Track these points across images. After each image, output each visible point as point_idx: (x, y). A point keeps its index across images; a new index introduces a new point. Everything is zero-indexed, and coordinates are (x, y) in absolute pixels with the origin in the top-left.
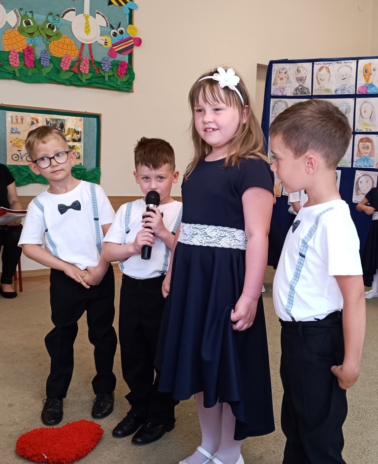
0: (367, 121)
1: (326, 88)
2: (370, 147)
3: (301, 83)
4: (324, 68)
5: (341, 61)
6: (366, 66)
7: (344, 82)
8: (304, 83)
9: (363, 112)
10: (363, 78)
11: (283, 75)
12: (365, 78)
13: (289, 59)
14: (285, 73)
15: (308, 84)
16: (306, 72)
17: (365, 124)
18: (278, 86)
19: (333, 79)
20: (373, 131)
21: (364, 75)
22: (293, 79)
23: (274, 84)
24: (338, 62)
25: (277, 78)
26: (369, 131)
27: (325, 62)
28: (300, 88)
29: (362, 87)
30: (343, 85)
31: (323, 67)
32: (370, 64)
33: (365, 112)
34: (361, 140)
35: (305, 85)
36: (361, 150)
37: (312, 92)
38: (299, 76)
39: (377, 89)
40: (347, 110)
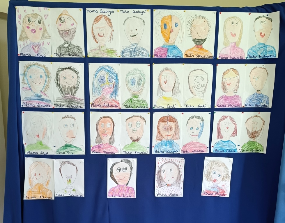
1: (108, 47)
2: (174, 128)
3: (68, 39)
4: (103, 19)
5: (127, 10)
6: (164, 18)
7: (134, 41)
8: (72, 39)
9: (162, 83)
10: (161, 36)
12: (164, 36)
15: (78, 41)
19: (117, 35)
21: (162, 32)
24: (124, 10)
26: (171, 107)
27: (104, 10)
28: (66, 45)
29: (160, 49)
30: (133, 45)
31: (101, 16)
32: (171, 16)
33: (165, 83)
34: (162, 120)
35: (74, 42)
37: (86, 53)
38: (64, 27)
39: (180, 52)
40: (140, 79)
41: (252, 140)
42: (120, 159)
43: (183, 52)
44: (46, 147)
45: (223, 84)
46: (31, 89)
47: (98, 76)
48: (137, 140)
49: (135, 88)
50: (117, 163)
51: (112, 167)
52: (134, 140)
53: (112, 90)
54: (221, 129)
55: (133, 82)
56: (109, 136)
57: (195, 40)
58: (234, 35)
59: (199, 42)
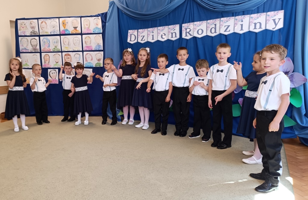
0: (67, 46)
1: (46, 31)
2: (70, 58)
3: (33, 29)
4: (44, 23)
6: (63, 21)
8: (34, 29)
9: (64, 42)
10: (63, 26)
11: (23, 26)
12: (64, 27)
13: (26, 18)
14: (25, 25)
15: (36, 30)
16: (35, 24)
17: (66, 48)
18: (22, 31)
19: (48, 27)
20: (70, 50)
21: (63, 25)
22: (29, 27)
23: (20, 30)
24: (50, 19)
25: (21, 27)
26: (68, 51)
27: (44, 19)
28: (33, 31)
29: (63, 31)
30: (54, 30)
31: (43, 21)
32: (65, 20)
33: (65, 42)
34: (65, 55)
36: (66, 59)
37: (39, 34)
38: (32, 26)
39: (69, 32)
40: (57, 41)
41: (98, 62)
42: (53, 69)
43: (71, 32)
44: (28, 65)
45: (85, 42)
46: (23, 46)
47: (43, 41)
48: (58, 62)
49: (56, 44)
50: (51, 71)
51: (50, 72)
52: (57, 63)
53: (48, 45)
54: (87, 58)
55: (55, 42)
56: (48, 61)
57: (74, 27)
58: (87, 25)
59: (75, 28)
